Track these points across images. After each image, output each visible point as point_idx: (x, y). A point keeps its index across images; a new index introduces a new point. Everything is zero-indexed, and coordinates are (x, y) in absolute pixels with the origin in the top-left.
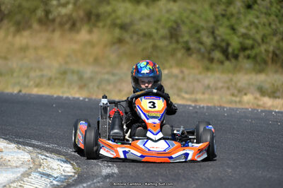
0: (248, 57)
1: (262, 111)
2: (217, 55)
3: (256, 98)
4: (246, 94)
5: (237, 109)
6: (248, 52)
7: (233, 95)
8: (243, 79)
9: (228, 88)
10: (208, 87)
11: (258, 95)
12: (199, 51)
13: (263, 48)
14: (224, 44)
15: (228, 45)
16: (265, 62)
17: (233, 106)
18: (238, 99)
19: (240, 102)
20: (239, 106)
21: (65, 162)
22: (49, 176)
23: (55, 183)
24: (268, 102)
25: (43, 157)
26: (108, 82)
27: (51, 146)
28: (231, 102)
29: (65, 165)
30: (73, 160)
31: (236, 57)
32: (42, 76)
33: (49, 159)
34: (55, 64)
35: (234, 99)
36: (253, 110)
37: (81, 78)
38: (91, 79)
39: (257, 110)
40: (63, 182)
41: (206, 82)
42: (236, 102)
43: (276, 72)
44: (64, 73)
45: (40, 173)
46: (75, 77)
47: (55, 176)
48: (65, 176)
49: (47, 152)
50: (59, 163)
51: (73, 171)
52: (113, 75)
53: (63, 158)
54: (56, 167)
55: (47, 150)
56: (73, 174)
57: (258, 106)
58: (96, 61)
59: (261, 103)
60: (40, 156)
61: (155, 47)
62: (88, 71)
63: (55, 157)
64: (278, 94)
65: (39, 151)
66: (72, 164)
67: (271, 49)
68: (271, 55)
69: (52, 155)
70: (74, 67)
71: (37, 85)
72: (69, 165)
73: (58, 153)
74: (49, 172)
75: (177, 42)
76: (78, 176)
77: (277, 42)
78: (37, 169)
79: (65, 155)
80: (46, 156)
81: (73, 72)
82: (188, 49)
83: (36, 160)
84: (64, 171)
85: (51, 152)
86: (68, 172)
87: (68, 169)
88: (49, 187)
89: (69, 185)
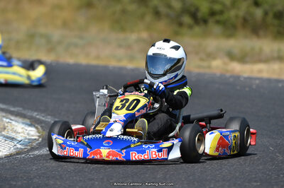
0: (218, 22)
1: (231, 77)
2: (187, 19)
3: (225, 64)
4: (214, 58)
5: (205, 74)
6: (218, 17)
7: (202, 60)
8: (212, 44)
9: (197, 53)
11: (226, 60)
12: (168, 16)
13: (232, 13)
14: (193, 9)
15: (197, 9)
16: (234, 27)
17: (201, 71)
18: (206, 64)
19: (209, 67)
20: (207, 71)
21: (30, 125)
22: (13, 139)
23: (19, 146)
24: (236, 68)
25: (8, 120)
26: (76, 45)
27: (16, 109)
28: (199, 67)
29: (30, 128)
30: (38, 124)
32: (10, 40)
33: (13, 123)
34: (23, 28)
35: (202, 63)
36: (221, 75)
37: (49, 41)
38: (60, 43)
39: (225, 76)
40: (27, 145)
42: (204, 67)
43: (246, 37)
44: (32, 36)
45: (4, 136)
46: (43, 41)
47: (19, 139)
48: (29, 139)
49: (12, 115)
50: (23, 126)
51: (38, 134)
52: (81, 38)
53: (28, 122)
54: (20, 130)
55: (12, 113)
56: (37, 138)
57: (227, 71)
58: (65, 25)
59: (229, 68)
60: (4, 119)
61: (124, 12)
62: (56, 34)
63: (20, 120)
64: (247, 59)
65: (4, 114)
66: (37, 128)
67: (241, 13)
68: (240, 20)
69: (17, 119)
70: (42, 30)
72: (33, 129)
73: (23, 116)
74: (13, 135)
75: (147, 6)
76: (43, 139)
78: (1, 132)
79: (31, 118)
80: (11, 120)
81: (41, 36)
82: (157, 14)
84: (28, 134)
85: (16, 116)
86: (33, 136)
87: (32, 133)
88: (12, 151)
89: (33, 149)
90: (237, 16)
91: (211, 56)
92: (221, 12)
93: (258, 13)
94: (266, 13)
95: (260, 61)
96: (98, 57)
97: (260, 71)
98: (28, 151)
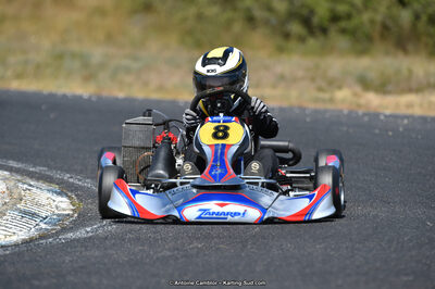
0: (343, 31)
1: (365, 115)
2: (296, 28)
3: (355, 95)
4: (340, 88)
5: (326, 111)
6: (343, 24)
7: (320, 89)
8: (336, 64)
9: (313, 80)
10: (282, 77)
11: (358, 89)
12: (267, 23)
13: (366, 17)
14: (305, 12)
15: (312, 12)
16: (370, 39)
17: (320, 106)
18: (326, 96)
19: (332, 100)
20: (329, 106)
21: (59, 194)
22: (33, 215)
23: (43, 226)
24: (373, 100)
25: (25, 186)
26: (128, 70)
27: (38, 169)
28: (316, 100)
29: (60, 199)
30: (72, 191)
31: (324, 31)
32: (26, 62)
33: (34, 189)
34: (46, 44)
35: (321, 95)
36: (351, 112)
37: (86, 64)
38: (102, 66)
39: (357, 113)
40: (55, 225)
41: (279, 69)
42: (324, 101)
43: (387, 53)
44: (59, 57)
45: (21, 211)
46: (77, 64)
47: (44, 215)
48: (58, 215)
49: (31, 178)
50: (49, 195)
51: (71, 207)
52: (135, 59)
53: (56, 188)
54: (44, 202)
55: (32, 175)
56: (71, 212)
57: (359, 106)
58: (110, 38)
59: (362, 101)
60: (20, 185)
61: (200, 17)
62: (97, 53)
63: (44, 186)
64: (390, 88)
65: (19, 178)
66: (70, 198)
67: (379, 18)
68: (378, 28)
69: (40, 184)
70: (75, 47)
71: (19, 76)
72: (65, 199)
73: (48, 179)
74: (35, 209)
75: (235, 9)
76: (79, 215)
77: (389, 8)
78: (15, 204)
79: (60, 183)
80: (31, 185)
81: (74, 55)
82: (250, 20)
83: (15, 191)
84: (57, 207)
85: (38, 179)
86: (64, 210)
87: (63, 206)
88: (33, 233)
89: (64, 230)
90: (372, 22)
91: (334, 83)
92: (349, 16)
93: (405, 16)
94: (417, 17)
95: (410, 90)
96: (161, 88)
97: (410, 105)
98: (58, 233)
